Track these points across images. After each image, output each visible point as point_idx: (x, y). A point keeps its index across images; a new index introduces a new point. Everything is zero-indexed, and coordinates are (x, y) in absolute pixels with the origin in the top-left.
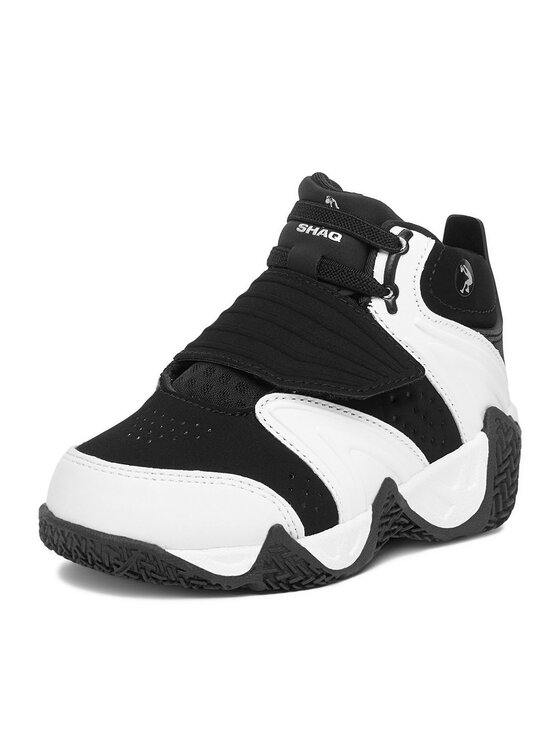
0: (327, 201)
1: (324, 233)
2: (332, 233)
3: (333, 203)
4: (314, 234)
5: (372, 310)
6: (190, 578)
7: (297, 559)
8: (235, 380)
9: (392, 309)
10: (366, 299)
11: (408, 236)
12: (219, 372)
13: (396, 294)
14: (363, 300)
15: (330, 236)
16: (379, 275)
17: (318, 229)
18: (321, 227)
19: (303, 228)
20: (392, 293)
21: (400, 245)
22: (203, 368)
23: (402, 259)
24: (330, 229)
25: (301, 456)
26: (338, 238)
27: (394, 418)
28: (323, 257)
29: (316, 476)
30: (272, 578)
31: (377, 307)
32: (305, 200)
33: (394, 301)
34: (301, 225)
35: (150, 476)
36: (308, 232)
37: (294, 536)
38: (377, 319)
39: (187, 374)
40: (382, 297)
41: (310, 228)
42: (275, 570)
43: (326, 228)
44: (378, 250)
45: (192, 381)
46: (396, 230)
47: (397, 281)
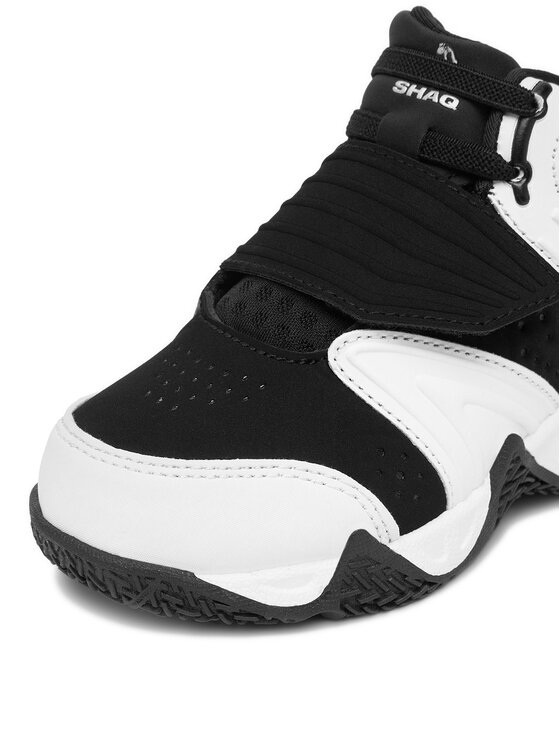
0: (441, 50)
1: (434, 96)
2: (444, 97)
3: (449, 55)
4: (419, 96)
5: (493, 199)
6: (235, 613)
7: (388, 572)
8: (298, 308)
9: (522, 197)
10: (486, 184)
11: (546, 91)
12: (277, 294)
13: (528, 175)
14: (482, 186)
15: (443, 100)
16: (505, 148)
17: (424, 90)
18: (430, 87)
19: (401, 87)
20: (521, 175)
21: (535, 105)
22: (256, 286)
23: (538, 126)
24: (442, 91)
25: (394, 421)
26: (454, 104)
27: (523, 352)
28: (430, 130)
29: (416, 450)
30: (353, 602)
31: (501, 195)
32: (401, 46)
33: (525, 187)
34: (399, 83)
35: (171, 471)
36: (409, 94)
37: (384, 541)
38: (501, 212)
39: (234, 294)
40: (508, 181)
41: (413, 88)
42: (357, 591)
43: (436, 89)
44: (503, 112)
45: (240, 305)
46: (529, 83)
47: (531, 157)
